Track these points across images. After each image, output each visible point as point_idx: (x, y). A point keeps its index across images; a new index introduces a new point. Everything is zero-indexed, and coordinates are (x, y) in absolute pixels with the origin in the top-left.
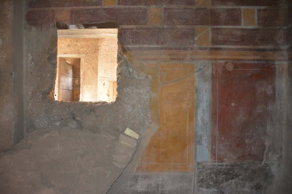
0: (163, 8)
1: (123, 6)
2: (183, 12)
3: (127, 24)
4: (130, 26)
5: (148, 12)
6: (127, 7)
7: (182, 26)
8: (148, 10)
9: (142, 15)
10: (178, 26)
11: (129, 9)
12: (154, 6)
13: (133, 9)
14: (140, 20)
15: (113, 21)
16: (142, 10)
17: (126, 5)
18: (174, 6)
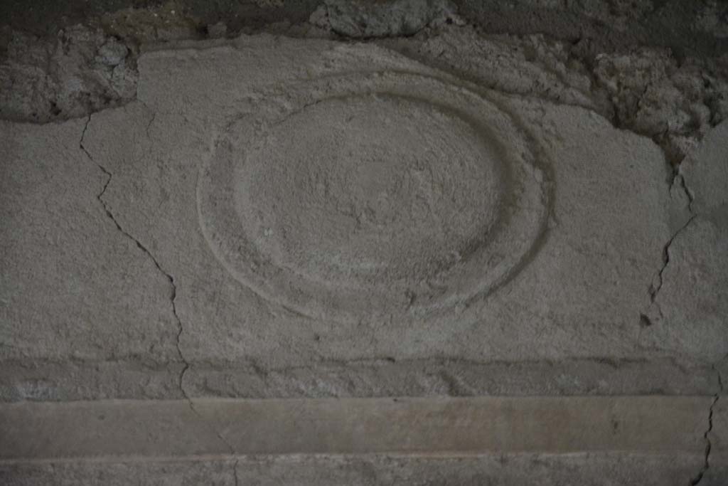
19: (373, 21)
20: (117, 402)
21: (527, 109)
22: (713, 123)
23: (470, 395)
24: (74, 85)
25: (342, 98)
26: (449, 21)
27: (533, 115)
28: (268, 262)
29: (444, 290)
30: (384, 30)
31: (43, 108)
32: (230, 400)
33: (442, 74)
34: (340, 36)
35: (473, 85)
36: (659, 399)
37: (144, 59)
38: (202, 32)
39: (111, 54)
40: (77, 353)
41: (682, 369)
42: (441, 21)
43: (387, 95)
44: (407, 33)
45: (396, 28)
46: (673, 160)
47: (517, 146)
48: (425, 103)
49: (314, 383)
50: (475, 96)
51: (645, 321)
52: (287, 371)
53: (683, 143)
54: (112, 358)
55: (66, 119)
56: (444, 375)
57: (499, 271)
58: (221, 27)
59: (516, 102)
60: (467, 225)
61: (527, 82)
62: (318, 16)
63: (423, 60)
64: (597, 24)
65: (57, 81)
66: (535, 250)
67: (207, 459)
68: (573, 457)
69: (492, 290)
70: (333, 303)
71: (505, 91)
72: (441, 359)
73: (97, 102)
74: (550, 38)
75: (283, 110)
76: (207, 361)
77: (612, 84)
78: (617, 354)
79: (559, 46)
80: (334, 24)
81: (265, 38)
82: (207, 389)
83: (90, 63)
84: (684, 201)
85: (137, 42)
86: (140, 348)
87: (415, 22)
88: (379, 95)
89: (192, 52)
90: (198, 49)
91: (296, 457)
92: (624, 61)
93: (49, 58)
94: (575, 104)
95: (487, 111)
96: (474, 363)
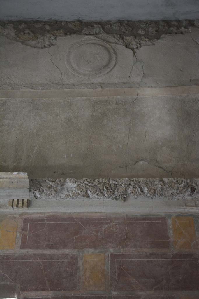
0: (108, 254)
1: (32, 250)
2: (148, 261)
3: (36, 290)
4: (42, 292)
5: (80, 263)
6: (40, 251)
7: (148, 292)
8: (79, 259)
9: (68, 269)
10: (140, 293)
11: (42, 256)
12: (91, 250)
13: (51, 257)
14: (64, 280)
15: (8, 283)
16: (67, 258)
17: (38, 248)
18: (130, 250)
19: (91, 32)
20: (54, 90)
21: (113, 45)
22: (140, 47)
23: (104, 88)
24: (47, 43)
25: (86, 44)
26: (102, 32)
27: (114, 46)
28: (75, 69)
29: (101, 73)
30: (93, 33)
31: (43, 46)
32: (69, 89)
33: (102, 40)
34: (86, 34)
35: (106, 42)
36: (131, 88)
37: (57, 38)
38: (66, 34)
39: (53, 38)
40: (48, 83)
41: (135, 84)
42: (101, 32)
43: (94, 44)
44: (96, 34)
45: (94, 33)
46: (134, 53)
47: (112, 51)
48: (98, 44)
49: (82, 87)
50: (106, 43)
51: (130, 77)
52: (78, 85)
53: (136, 50)
54: (53, 83)
55: (46, 48)
56: (101, 86)
57: (109, 70)
58: (69, 33)
59: (112, 44)
60: (104, 63)
61: (113, 41)
62: (83, 31)
63: (98, 38)
64: (124, 32)
65: (45, 42)
66: (114, 67)
67: (66, 98)
68: (119, 97)
69: (108, 73)
70: (85, 75)
71: (110, 43)
72: (100, 83)
73: (51, 45)
74: (117, 34)
75: (77, 46)
76: (66, 84)
77: (126, 41)
78: (125, 82)
79: (118, 36)
80: (85, 32)
81: (75, 35)
82: (66, 88)
83: (50, 39)
84: (136, 59)
85: (56, 36)
86: (57, 82)
87: (97, 32)
88: (92, 43)
89: (64, 37)
90: (65, 37)
91: (79, 98)
92: (128, 38)
93: (44, 39)
94: (121, 44)
95: (108, 46)
96: (105, 84)
